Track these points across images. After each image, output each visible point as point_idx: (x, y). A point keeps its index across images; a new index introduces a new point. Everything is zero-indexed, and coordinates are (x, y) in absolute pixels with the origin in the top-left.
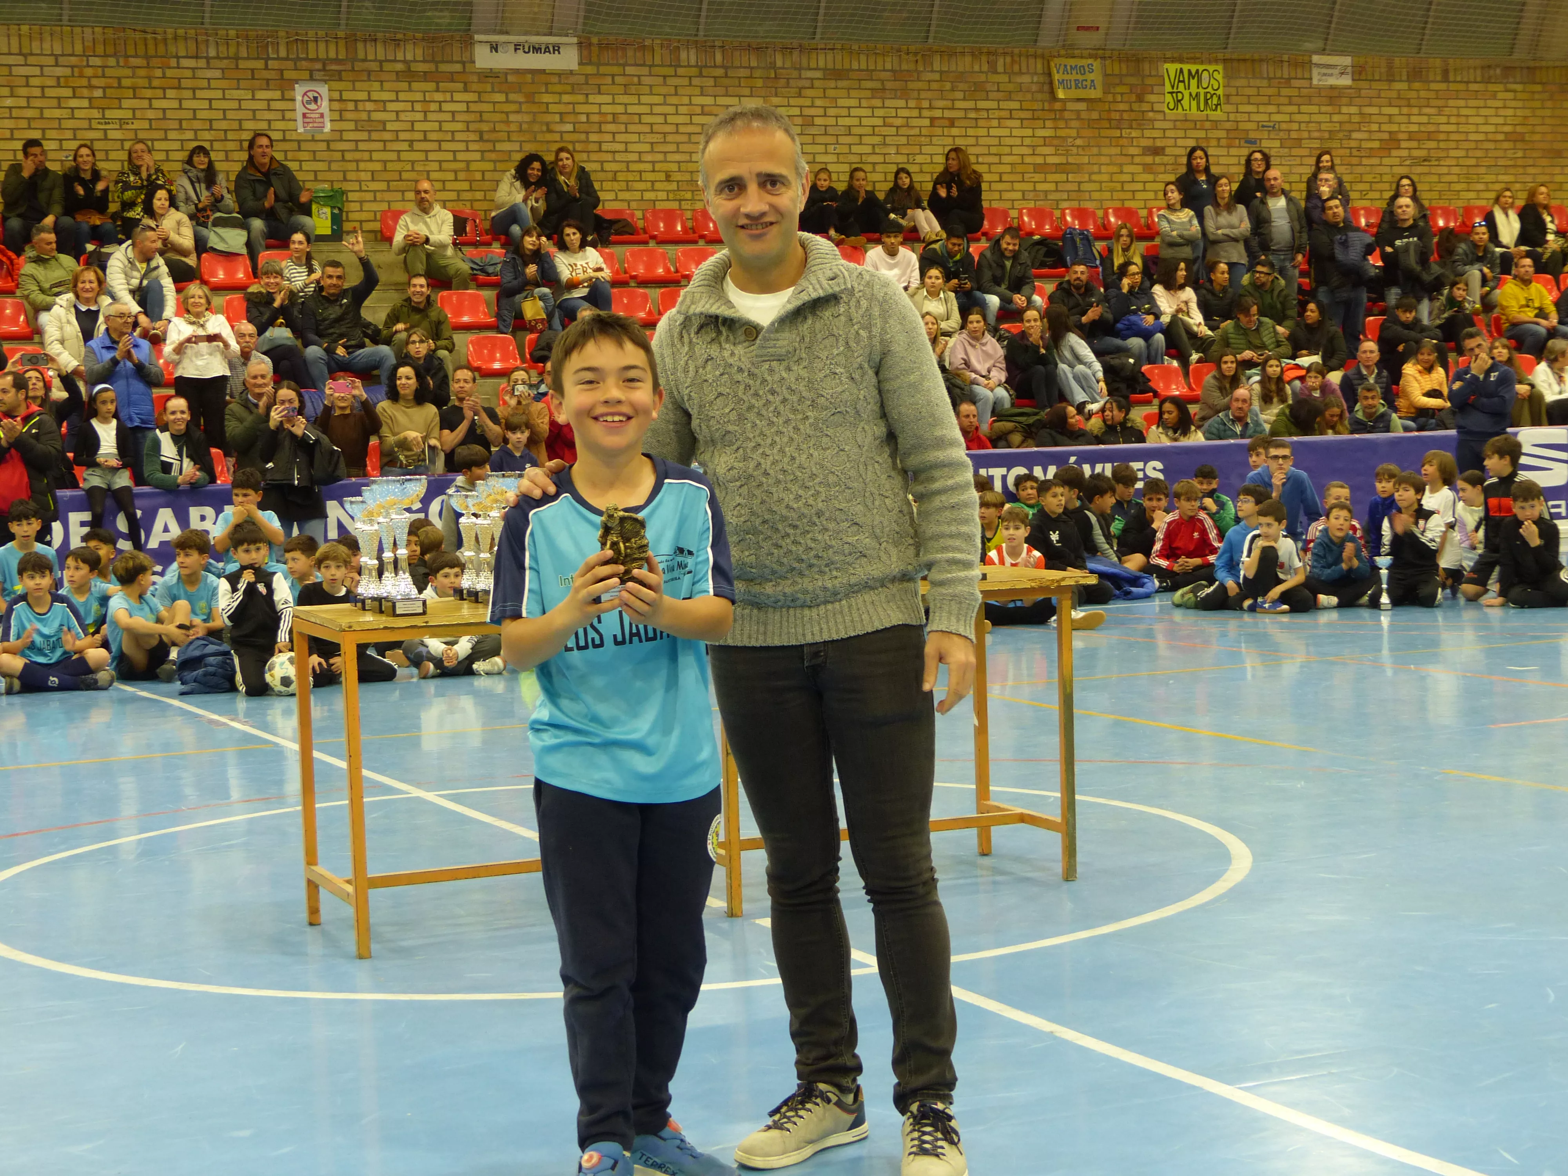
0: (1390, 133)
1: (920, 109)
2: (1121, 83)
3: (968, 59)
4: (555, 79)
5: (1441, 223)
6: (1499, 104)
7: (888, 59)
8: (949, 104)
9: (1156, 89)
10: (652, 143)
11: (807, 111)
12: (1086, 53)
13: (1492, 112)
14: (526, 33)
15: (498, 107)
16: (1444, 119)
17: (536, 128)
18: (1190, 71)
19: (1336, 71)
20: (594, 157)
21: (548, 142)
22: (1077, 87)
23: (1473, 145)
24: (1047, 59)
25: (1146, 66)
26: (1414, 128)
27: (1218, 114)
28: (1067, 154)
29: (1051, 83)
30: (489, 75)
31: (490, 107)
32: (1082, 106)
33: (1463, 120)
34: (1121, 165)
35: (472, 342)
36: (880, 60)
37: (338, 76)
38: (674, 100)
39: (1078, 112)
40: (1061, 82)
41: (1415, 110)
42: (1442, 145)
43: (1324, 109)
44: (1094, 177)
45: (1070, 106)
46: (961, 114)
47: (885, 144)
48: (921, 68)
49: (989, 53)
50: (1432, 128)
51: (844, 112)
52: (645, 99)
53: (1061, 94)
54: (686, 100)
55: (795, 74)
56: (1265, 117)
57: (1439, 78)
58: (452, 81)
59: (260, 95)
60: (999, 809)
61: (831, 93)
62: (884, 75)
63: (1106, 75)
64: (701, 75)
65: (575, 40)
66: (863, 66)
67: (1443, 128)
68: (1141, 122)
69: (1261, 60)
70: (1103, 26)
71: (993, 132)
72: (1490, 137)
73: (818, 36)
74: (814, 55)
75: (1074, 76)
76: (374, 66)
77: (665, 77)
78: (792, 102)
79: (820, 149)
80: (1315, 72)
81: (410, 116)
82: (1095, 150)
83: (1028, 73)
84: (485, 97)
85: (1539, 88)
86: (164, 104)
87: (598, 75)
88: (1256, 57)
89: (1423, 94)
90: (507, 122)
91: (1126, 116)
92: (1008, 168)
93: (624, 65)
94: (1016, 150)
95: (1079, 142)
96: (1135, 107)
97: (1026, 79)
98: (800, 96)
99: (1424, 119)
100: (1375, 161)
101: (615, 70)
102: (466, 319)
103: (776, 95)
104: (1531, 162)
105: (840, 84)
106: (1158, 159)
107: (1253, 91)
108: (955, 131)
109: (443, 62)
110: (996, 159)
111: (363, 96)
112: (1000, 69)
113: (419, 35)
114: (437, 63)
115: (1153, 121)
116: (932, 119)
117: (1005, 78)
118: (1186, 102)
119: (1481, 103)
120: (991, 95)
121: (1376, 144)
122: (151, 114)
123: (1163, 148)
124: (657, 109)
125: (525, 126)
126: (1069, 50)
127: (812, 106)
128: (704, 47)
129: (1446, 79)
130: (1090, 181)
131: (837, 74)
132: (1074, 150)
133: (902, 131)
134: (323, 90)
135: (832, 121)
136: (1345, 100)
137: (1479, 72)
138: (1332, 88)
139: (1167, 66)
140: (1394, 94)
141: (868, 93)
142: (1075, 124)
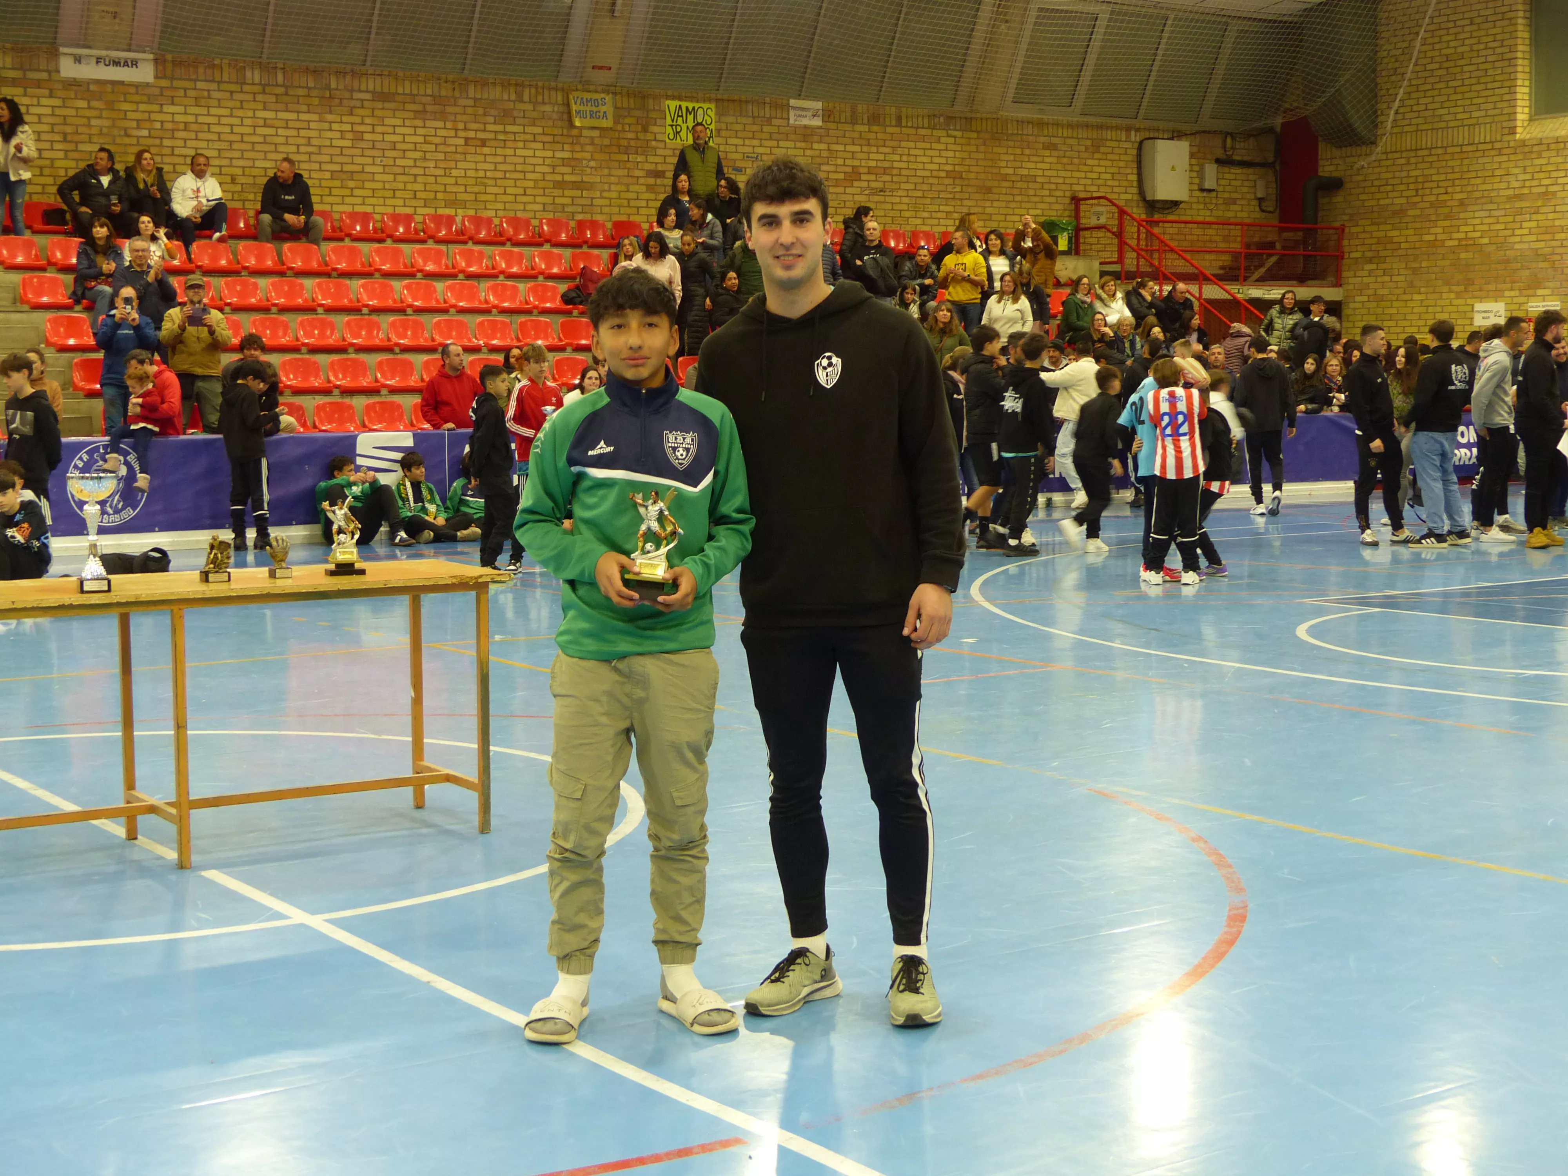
0: (853, 167)
1: (456, 130)
2: (629, 116)
3: (499, 89)
4: (133, 90)
5: (892, 244)
6: (942, 147)
7: (429, 86)
8: (481, 126)
9: (659, 122)
10: (219, 150)
11: (357, 128)
12: (600, 88)
13: (937, 153)
14: (107, 49)
15: (80, 113)
16: (897, 158)
17: (115, 132)
18: (687, 108)
19: (810, 114)
20: (167, 159)
21: (126, 145)
22: (591, 116)
23: (920, 180)
24: (566, 93)
25: (651, 102)
26: (873, 164)
28: (582, 175)
29: (569, 113)
30: (72, 83)
31: (72, 112)
32: (596, 133)
33: (912, 159)
34: (628, 185)
35: (49, 320)
36: (422, 86)
38: (240, 113)
39: (592, 138)
40: (578, 112)
41: (874, 149)
42: (895, 179)
43: (798, 145)
44: (605, 194)
45: (585, 133)
46: (492, 136)
47: (425, 159)
48: (457, 94)
49: (517, 85)
50: (887, 165)
51: (391, 130)
52: (213, 111)
53: (578, 123)
54: (250, 114)
55: (347, 95)
56: (750, 150)
57: (894, 123)
58: (39, 87)
60: (430, 770)
61: (378, 113)
62: (425, 100)
63: (616, 108)
64: (264, 92)
65: (151, 56)
66: (407, 91)
67: (896, 165)
68: (645, 149)
69: (747, 102)
70: (614, 66)
71: (518, 152)
72: (935, 173)
73: (368, 63)
74: (364, 79)
75: (588, 108)
77: (232, 92)
78: (345, 119)
79: (370, 160)
80: (792, 113)
82: (606, 171)
83: (550, 103)
84: (69, 103)
87: (172, 87)
88: (743, 98)
89: (880, 136)
90: (89, 126)
91: (632, 143)
92: (531, 184)
93: (195, 81)
94: (538, 169)
95: (592, 164)
96: (641, 136)
97: (548, 108)
98: (351, 114)
99: (881, 157)
100: (841, 190)
101: (187, 84)
102: (45, 299)
103: (331, 112)
104: (967, 196)
105: (387, 105)
106: (659, 181)
107: (739, 127)
108: (486, 150)
109: (31, 70)
110: (521, 176)
112: (526, 98)
113: (8, 45)
114: (25, 71)
115: (655, 148)
116: (467, 139)
117: (531, 107)
118: (683, 134)
119: (928, 146)
120: (518, 121)
121: (842, 176)
123: (663, 172)
124: (224, 120)
125: (105, 130)
126: (586, 85)
127: (362, 123)
128: (268, 68)
129: (899, 124)
130: (602, 197)
131: (383, 97)
132: (589, 170)
133: (440, 148)
135: (379, 137)
136: (816, 138)
137: (926, 120)
138: (805, 127)
139: (668, 102)
140: (857, 135)
141: (412, 115)
142: (589, 148)
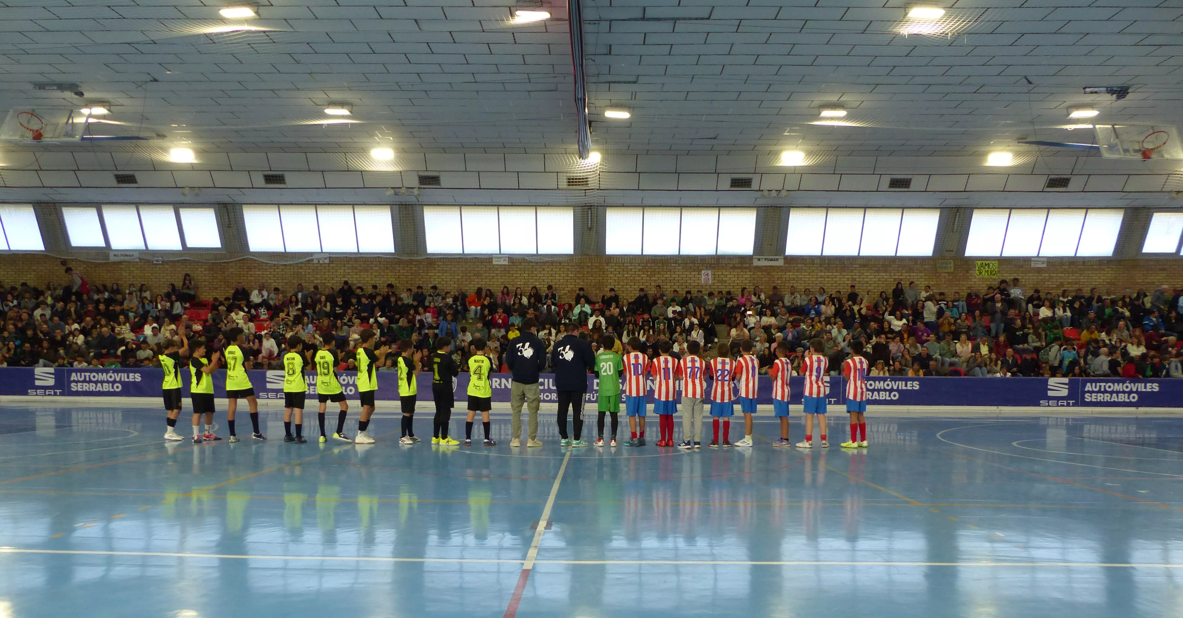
0: (1062, 282)
1: (891, 276)
2: (960, 267)
3: (908, 261)
4: (777, 268)
6: (1105, 272)
8: (902, 274)
9: (973, 269)
10: (804, 286)
11: (854, 277)
12: (948, 258)
13: (1101, 275)
14: (768, 256)
15: (759, 276)
16: (1082, 278)
17: (771, 282)
18: (985, 263)
19: (1040, 263)
22: (945, 268)
24: (935, 261)
25: (969, 262)
26: (1070, 280)
27: (995, 277)
28: (940, 289)
29: (936, 268)
30: (757, 267)
31: (757, 276)
32: (947, 274)
33: (1089, 278)
36: (879, 261)
37: (714, 268)
39: (945, 276)
40: (939, 267)
41: (1071, 275)
42: (1081, 286)
43: (1036, 274)
45: (942, 274)
46: (904, 277)
47: (879, 286)
48: (892, 263)
49: (915, 259)
50: (1077, 281)
52: (803, 273)
53: (938, 271)
54: (816, 274)
55: (851, 266)
57: (1081, 264)
58: (746, 269)
59: (692, 273)
61: (862, 271)
62: (879, 266)
63: (955, 265)
64: (821, 267)
65: (782, 257)
66: (873, 263)
67: (1081, 280)
68: (967, 279)
69: (1012, 260)
70: (955, 250)
72: (1100, 283)
74: (856, 260)
75: (945, 265)
76: (724, 265)
77: (809, 267)
78: (849, 274)
80: (1032, 263)
81: (734, 279)
82: (950, 288)
83: (929, 265)
84: (755, 273)
85: (1122, 267)
86: (667, 276)
87: (789, 267)
88: (1010, 259)
89: (1074, 269)
90: (762, 280)
91: (963, 277)
93: (797, 264)
95: (944, 285)
96: (967, 274)
97: (926, 267)
98: (851, 272)
99: (1074, 278)
101: (794, 265)
103: (845, 272)
105: (865, 268)
107: (1007, 269)
109: (745, 264)
111: (721, 273)
112: (918, 263)
113: (737, 257)
114: (742, 264)
115: (971, 279)
116: (895, 279)
117: (920, 266)
118: (983, 273)
120: (915, 271)
122: (663, 279)
124: (806, 276)
125: (767, 281)
126: (943, 257)
128: (823, 259)
129: (1084, 264)
131: (864, 266)
132: (943, 288)
133: (885, 282)
134: (710, 272)
135: (863, 279)
136: (1042, 272)
137: (1097, 262)
138: (1037, 268)
139: (978, 262)
140: (1062, 270)
141: (875, 271)
142: (943, 280)
